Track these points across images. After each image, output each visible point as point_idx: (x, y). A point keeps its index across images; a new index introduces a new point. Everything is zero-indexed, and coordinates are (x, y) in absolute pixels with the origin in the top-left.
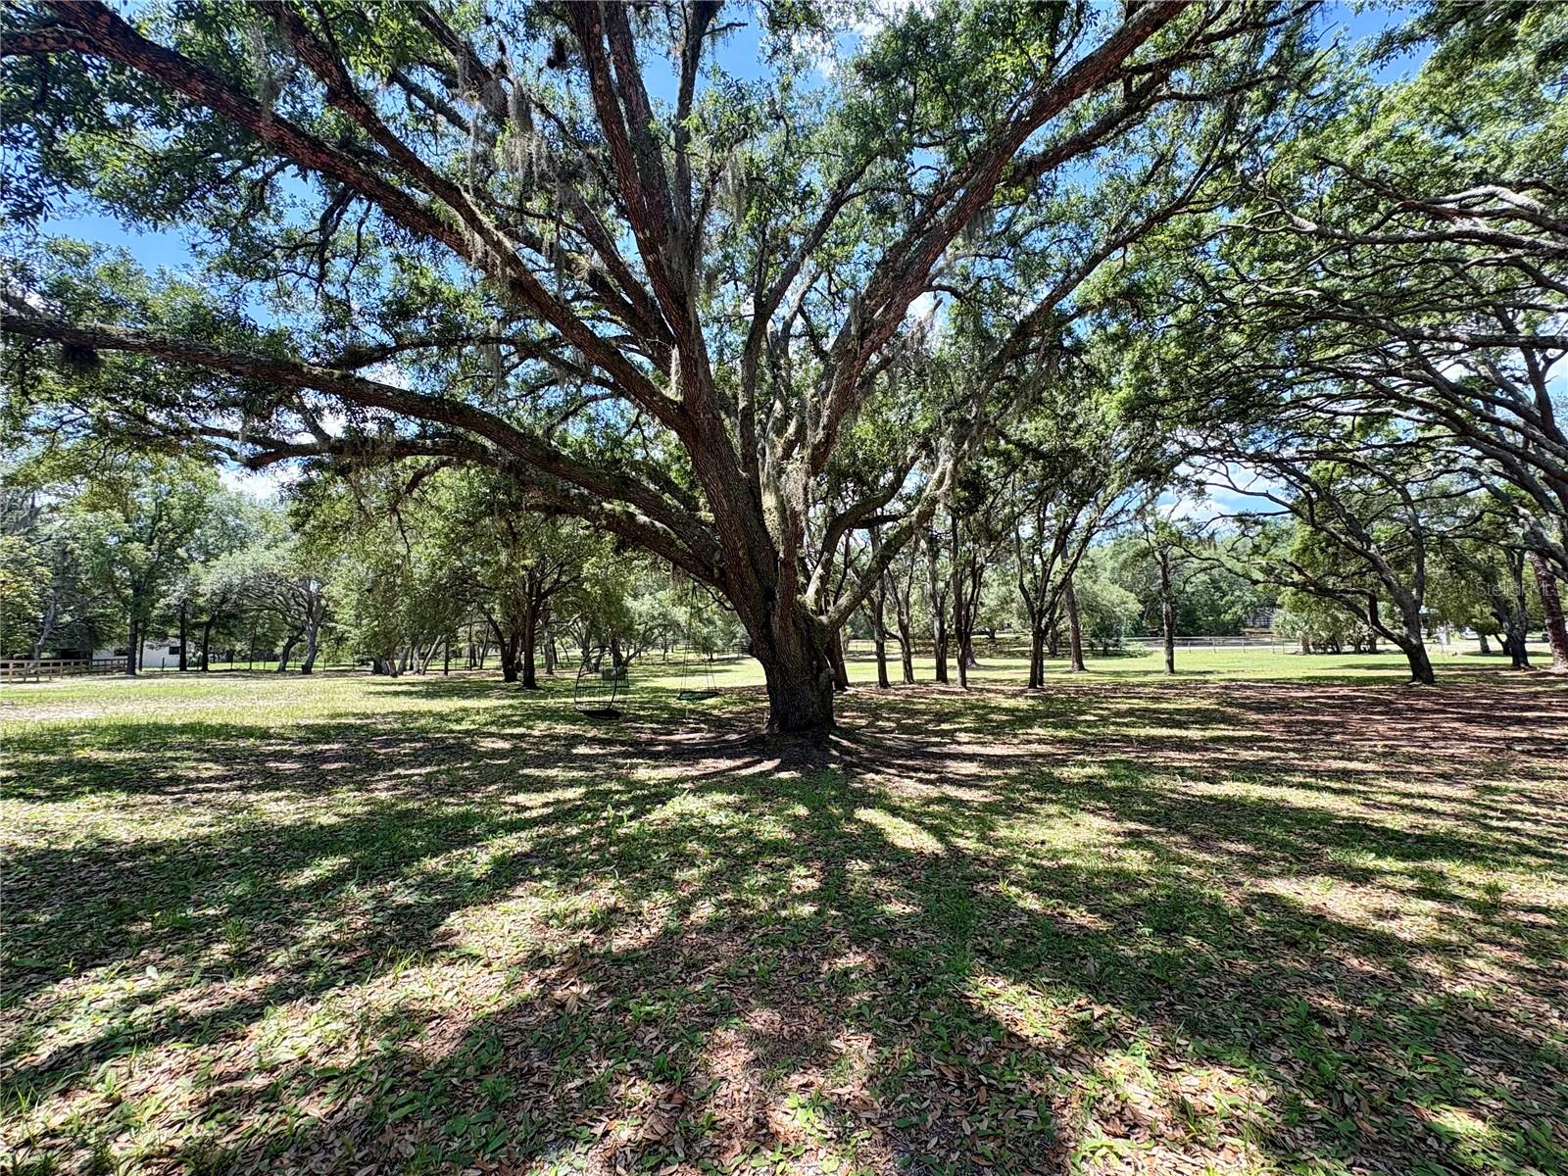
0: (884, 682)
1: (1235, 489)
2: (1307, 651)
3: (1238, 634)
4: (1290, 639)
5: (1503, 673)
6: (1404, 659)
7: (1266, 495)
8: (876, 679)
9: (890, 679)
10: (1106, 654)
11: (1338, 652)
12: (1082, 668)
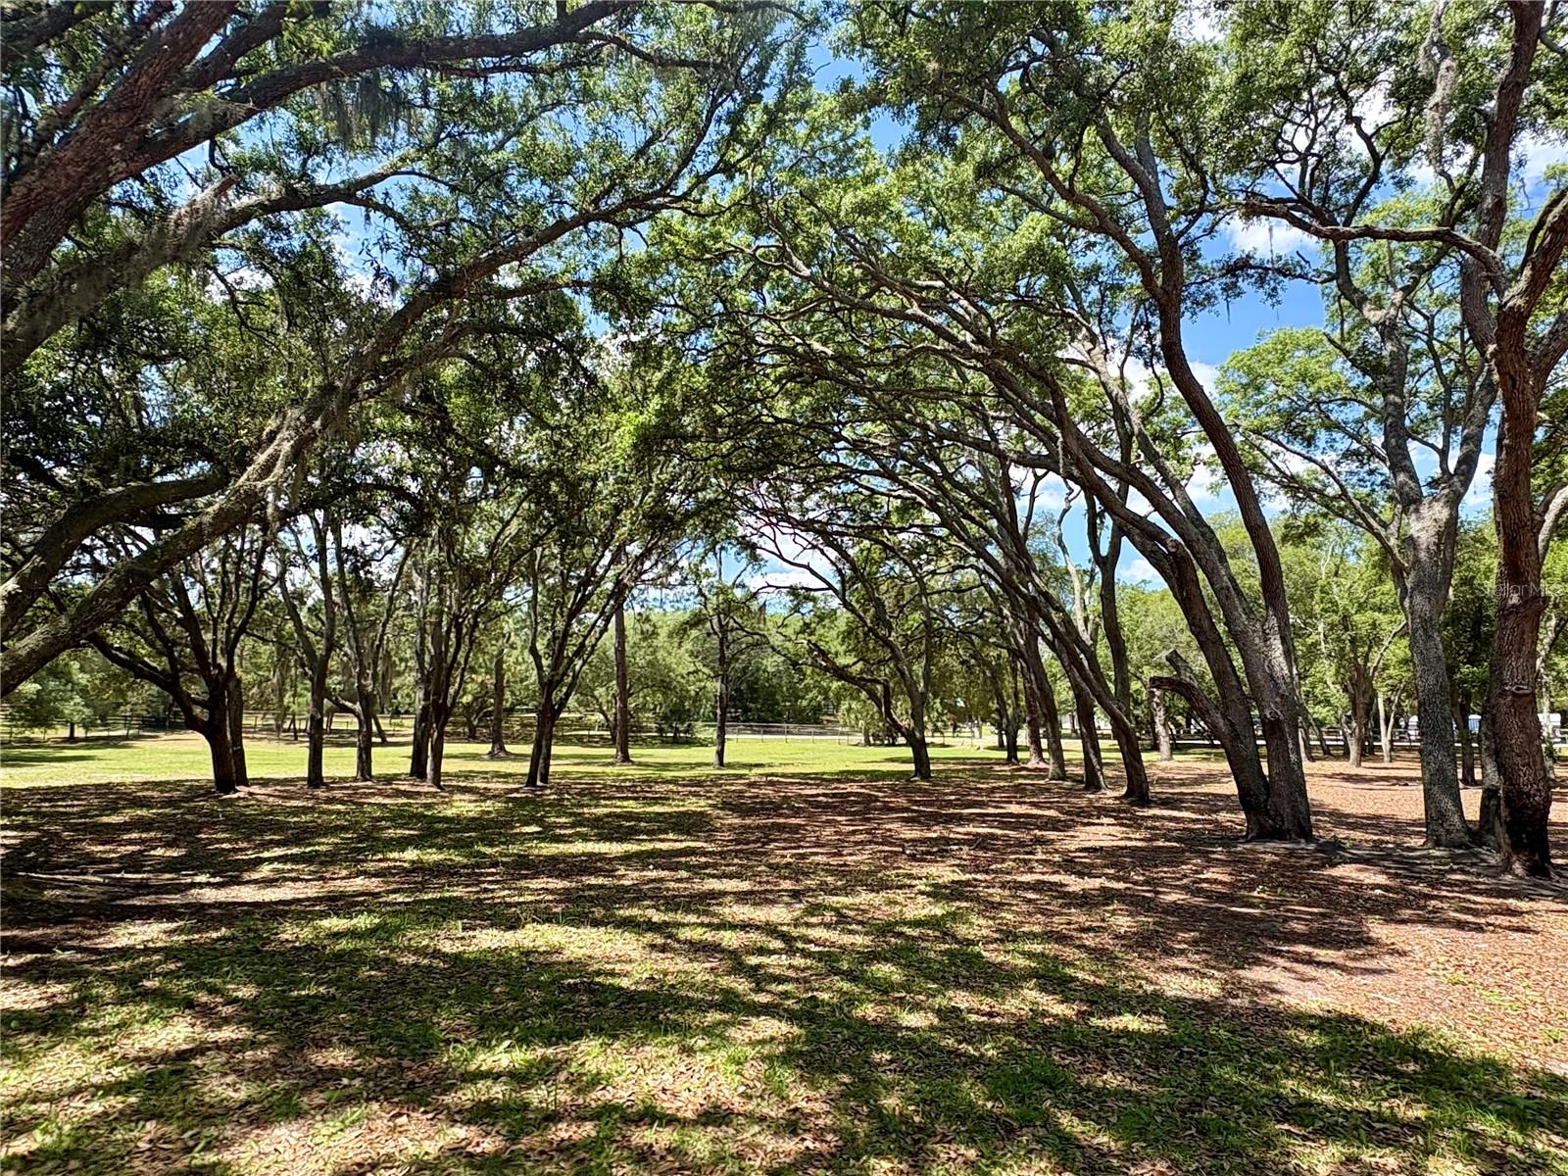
0: (315, 778)
1: (780, 556)
2: (868, 743)
3: (817, 722)
4: (854, 730)
5: (997, 768)
6: (908, 752)
7: (807, 567)
8: (304, 772)
9: (328, 771)
10: (676, 742)
11: (893, 745)
12: (626, 758)
